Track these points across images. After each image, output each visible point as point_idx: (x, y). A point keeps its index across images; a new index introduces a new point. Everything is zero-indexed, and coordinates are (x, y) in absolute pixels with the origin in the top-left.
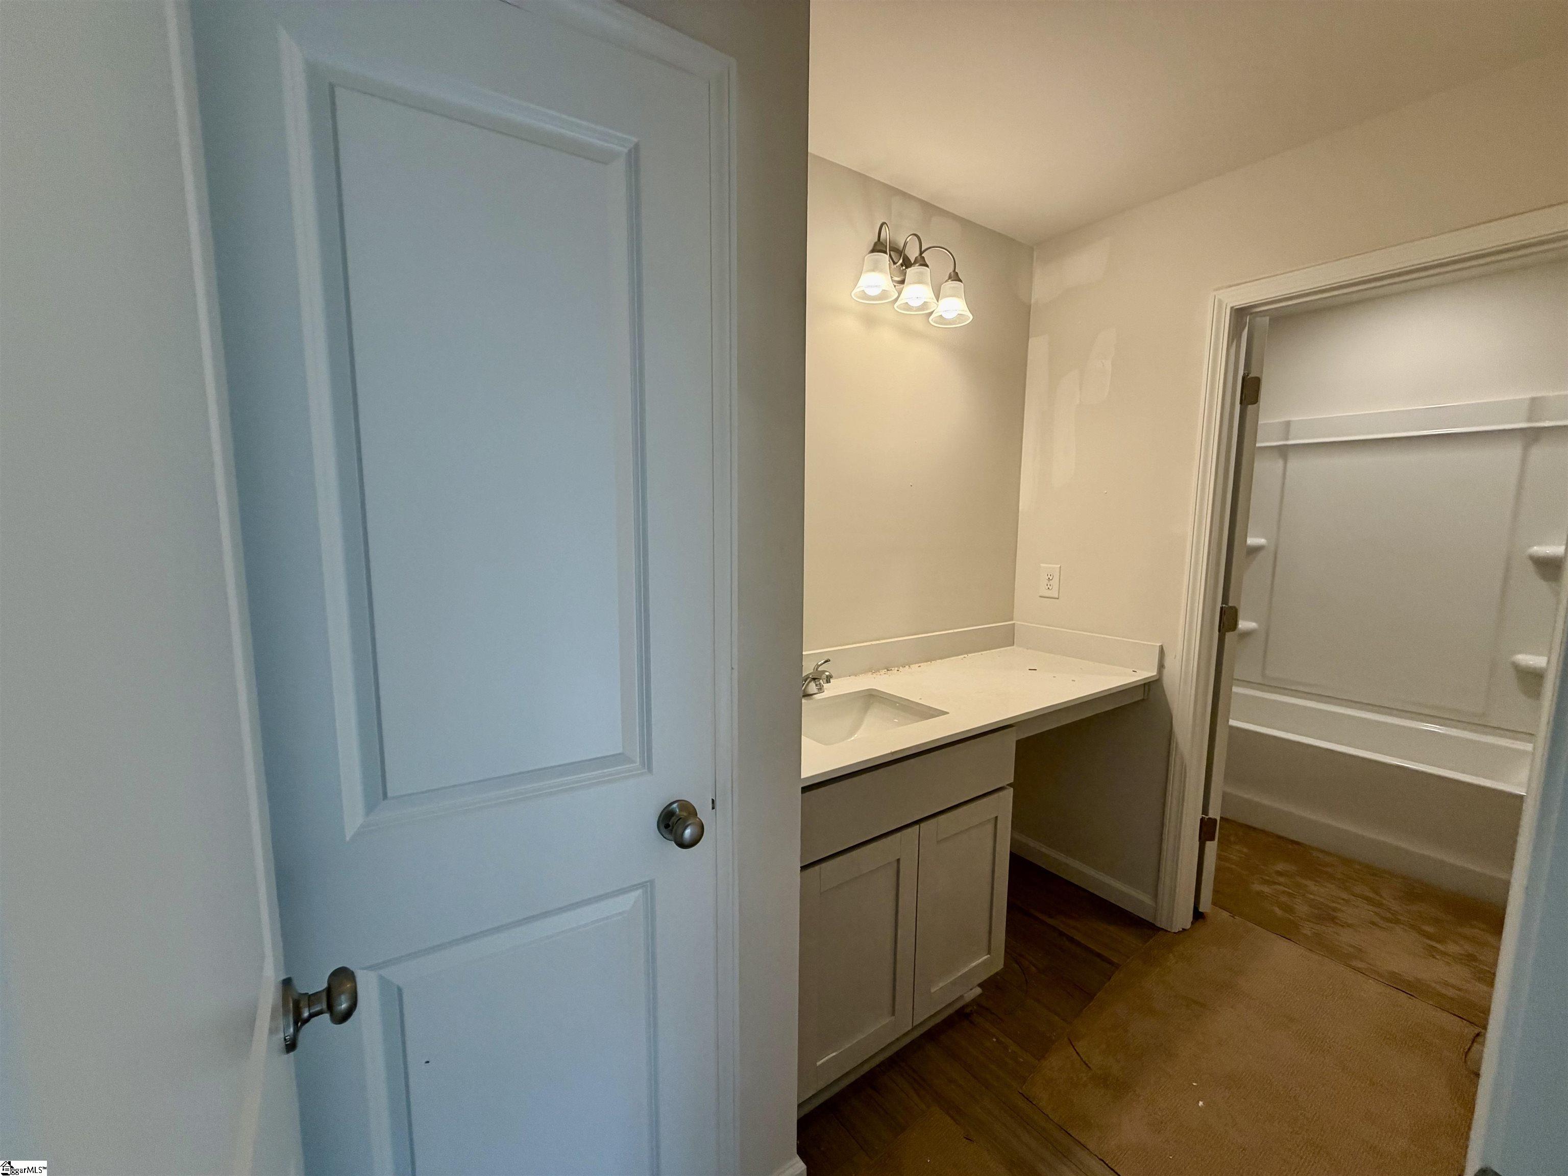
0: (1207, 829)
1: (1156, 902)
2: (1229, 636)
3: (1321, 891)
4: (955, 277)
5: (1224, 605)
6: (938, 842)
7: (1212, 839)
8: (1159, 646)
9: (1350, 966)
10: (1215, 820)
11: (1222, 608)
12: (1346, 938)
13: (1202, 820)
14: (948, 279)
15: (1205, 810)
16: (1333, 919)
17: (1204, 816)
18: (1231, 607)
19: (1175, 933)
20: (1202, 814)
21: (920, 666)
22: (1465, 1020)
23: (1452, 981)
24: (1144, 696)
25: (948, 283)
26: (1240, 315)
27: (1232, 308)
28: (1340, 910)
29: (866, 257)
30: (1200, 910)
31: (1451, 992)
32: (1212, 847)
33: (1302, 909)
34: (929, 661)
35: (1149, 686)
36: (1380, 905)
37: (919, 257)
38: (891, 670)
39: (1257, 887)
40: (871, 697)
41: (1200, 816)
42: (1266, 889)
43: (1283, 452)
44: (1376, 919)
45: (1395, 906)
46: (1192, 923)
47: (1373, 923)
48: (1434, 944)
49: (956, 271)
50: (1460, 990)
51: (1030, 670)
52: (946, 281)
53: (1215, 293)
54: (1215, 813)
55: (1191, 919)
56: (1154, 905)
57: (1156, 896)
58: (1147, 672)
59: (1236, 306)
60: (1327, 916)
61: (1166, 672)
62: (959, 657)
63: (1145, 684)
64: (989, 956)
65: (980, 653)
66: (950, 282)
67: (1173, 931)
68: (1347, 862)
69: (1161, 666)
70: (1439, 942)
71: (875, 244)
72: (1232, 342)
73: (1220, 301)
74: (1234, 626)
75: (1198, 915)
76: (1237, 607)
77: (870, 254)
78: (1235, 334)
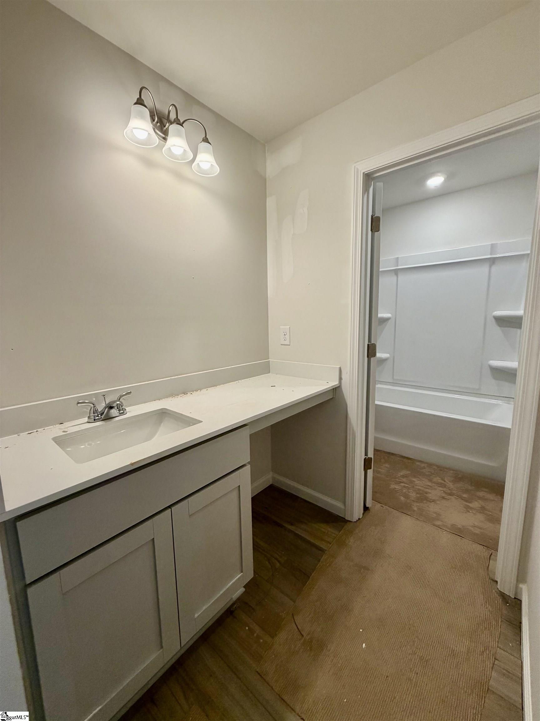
0: (367, 463)
1: (345, 507)
2: (372, 359)
3: (420, 483)
4: (206, 140)
5: (369, 343)
6: (190, 516)
7: (370, 468)
8: (339, 368)
9: (434, 525)
10: (371, 458)
11: (368, 345)
12: (433, 508)
13: (365, 459)
14: (202, 141)
15: (366, 454)
16: (426, 499)
17: (366, 457)
18: (372, 344)
19: (354, 522)
20: (365, 456)
21: (207, 390)
22: (485, 546)
23: (476, 524)
24: (333, 396)
25: (201, 143)
26: (368, 177)
27: (364, 173)
28: (430, 493)
29: (132, 107)
30: (367, 506)
31: (477, 531)
32: (370, 472)
33: (413, 495)
34: (215, 386)
35: (336, 389)
36: (445, 486)
37: (176, 119)
38: (187, 394)
39: (393, 486)
40: (163, 414)
41: (364, 457)
42: (397, 487)
43: (396, 272)
44: (444, 495)
45: (451, 485)
46: (363, 514)
47: (443, 498)
48: (467, 504)
49: (207, 137)
50: (481, 528)
51: (271, 386)
52: (201, 142)
53: (355, 165)
54: (371, 455)
55: (362, 511)
56: (344, 508)
57: (344, 503)
58: (334, 383)
59: (365, 172)
60: (423, 498)
61: (343, 381)
62: (235, 382)
63: (333, 389)
64: (242, 573)
65: (249, 379)
66: (203, 143)
67: (354, 521)
68: (430, 465)
69: (340, 379)
70: (470, 502)
71: (138, 99)
72: (365, 193)
73: (357, 169)
74: (374, 355)
75: (366, 509)
76: (376, 344)
77: (134, 105)
78: (366, 189)
